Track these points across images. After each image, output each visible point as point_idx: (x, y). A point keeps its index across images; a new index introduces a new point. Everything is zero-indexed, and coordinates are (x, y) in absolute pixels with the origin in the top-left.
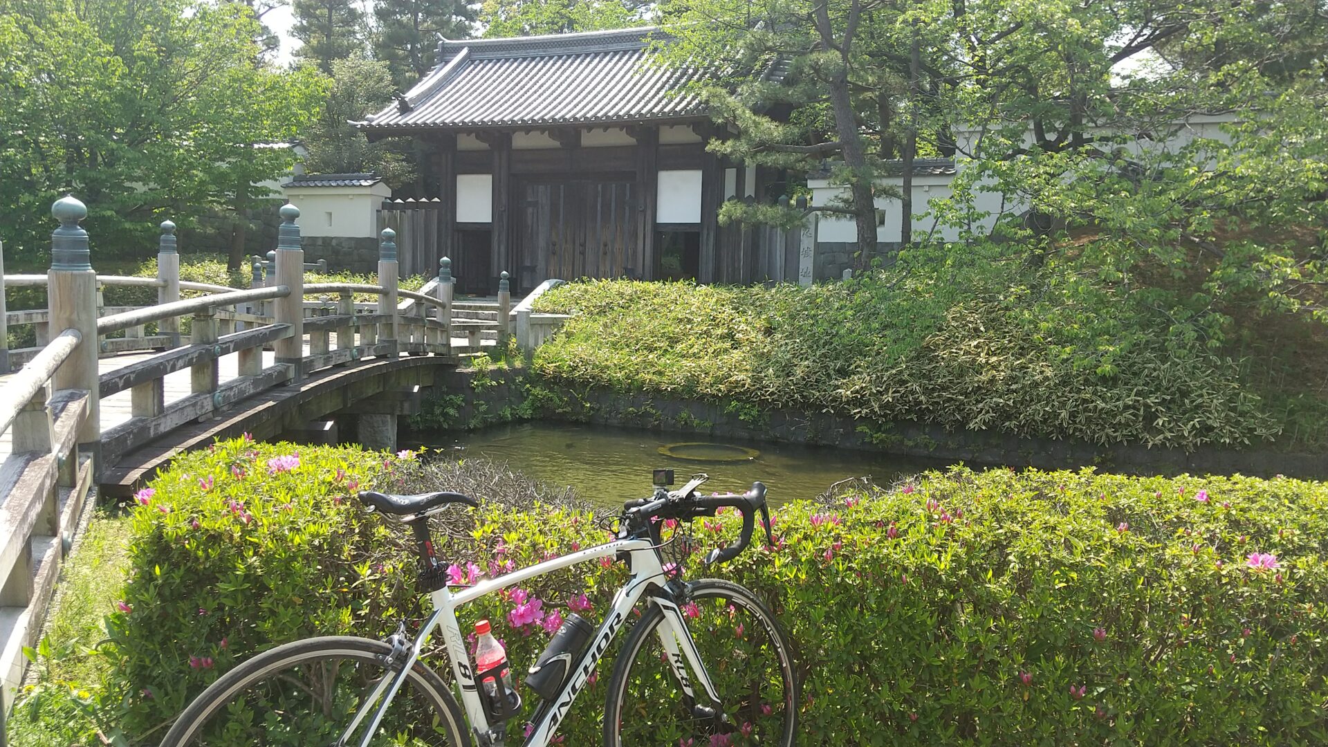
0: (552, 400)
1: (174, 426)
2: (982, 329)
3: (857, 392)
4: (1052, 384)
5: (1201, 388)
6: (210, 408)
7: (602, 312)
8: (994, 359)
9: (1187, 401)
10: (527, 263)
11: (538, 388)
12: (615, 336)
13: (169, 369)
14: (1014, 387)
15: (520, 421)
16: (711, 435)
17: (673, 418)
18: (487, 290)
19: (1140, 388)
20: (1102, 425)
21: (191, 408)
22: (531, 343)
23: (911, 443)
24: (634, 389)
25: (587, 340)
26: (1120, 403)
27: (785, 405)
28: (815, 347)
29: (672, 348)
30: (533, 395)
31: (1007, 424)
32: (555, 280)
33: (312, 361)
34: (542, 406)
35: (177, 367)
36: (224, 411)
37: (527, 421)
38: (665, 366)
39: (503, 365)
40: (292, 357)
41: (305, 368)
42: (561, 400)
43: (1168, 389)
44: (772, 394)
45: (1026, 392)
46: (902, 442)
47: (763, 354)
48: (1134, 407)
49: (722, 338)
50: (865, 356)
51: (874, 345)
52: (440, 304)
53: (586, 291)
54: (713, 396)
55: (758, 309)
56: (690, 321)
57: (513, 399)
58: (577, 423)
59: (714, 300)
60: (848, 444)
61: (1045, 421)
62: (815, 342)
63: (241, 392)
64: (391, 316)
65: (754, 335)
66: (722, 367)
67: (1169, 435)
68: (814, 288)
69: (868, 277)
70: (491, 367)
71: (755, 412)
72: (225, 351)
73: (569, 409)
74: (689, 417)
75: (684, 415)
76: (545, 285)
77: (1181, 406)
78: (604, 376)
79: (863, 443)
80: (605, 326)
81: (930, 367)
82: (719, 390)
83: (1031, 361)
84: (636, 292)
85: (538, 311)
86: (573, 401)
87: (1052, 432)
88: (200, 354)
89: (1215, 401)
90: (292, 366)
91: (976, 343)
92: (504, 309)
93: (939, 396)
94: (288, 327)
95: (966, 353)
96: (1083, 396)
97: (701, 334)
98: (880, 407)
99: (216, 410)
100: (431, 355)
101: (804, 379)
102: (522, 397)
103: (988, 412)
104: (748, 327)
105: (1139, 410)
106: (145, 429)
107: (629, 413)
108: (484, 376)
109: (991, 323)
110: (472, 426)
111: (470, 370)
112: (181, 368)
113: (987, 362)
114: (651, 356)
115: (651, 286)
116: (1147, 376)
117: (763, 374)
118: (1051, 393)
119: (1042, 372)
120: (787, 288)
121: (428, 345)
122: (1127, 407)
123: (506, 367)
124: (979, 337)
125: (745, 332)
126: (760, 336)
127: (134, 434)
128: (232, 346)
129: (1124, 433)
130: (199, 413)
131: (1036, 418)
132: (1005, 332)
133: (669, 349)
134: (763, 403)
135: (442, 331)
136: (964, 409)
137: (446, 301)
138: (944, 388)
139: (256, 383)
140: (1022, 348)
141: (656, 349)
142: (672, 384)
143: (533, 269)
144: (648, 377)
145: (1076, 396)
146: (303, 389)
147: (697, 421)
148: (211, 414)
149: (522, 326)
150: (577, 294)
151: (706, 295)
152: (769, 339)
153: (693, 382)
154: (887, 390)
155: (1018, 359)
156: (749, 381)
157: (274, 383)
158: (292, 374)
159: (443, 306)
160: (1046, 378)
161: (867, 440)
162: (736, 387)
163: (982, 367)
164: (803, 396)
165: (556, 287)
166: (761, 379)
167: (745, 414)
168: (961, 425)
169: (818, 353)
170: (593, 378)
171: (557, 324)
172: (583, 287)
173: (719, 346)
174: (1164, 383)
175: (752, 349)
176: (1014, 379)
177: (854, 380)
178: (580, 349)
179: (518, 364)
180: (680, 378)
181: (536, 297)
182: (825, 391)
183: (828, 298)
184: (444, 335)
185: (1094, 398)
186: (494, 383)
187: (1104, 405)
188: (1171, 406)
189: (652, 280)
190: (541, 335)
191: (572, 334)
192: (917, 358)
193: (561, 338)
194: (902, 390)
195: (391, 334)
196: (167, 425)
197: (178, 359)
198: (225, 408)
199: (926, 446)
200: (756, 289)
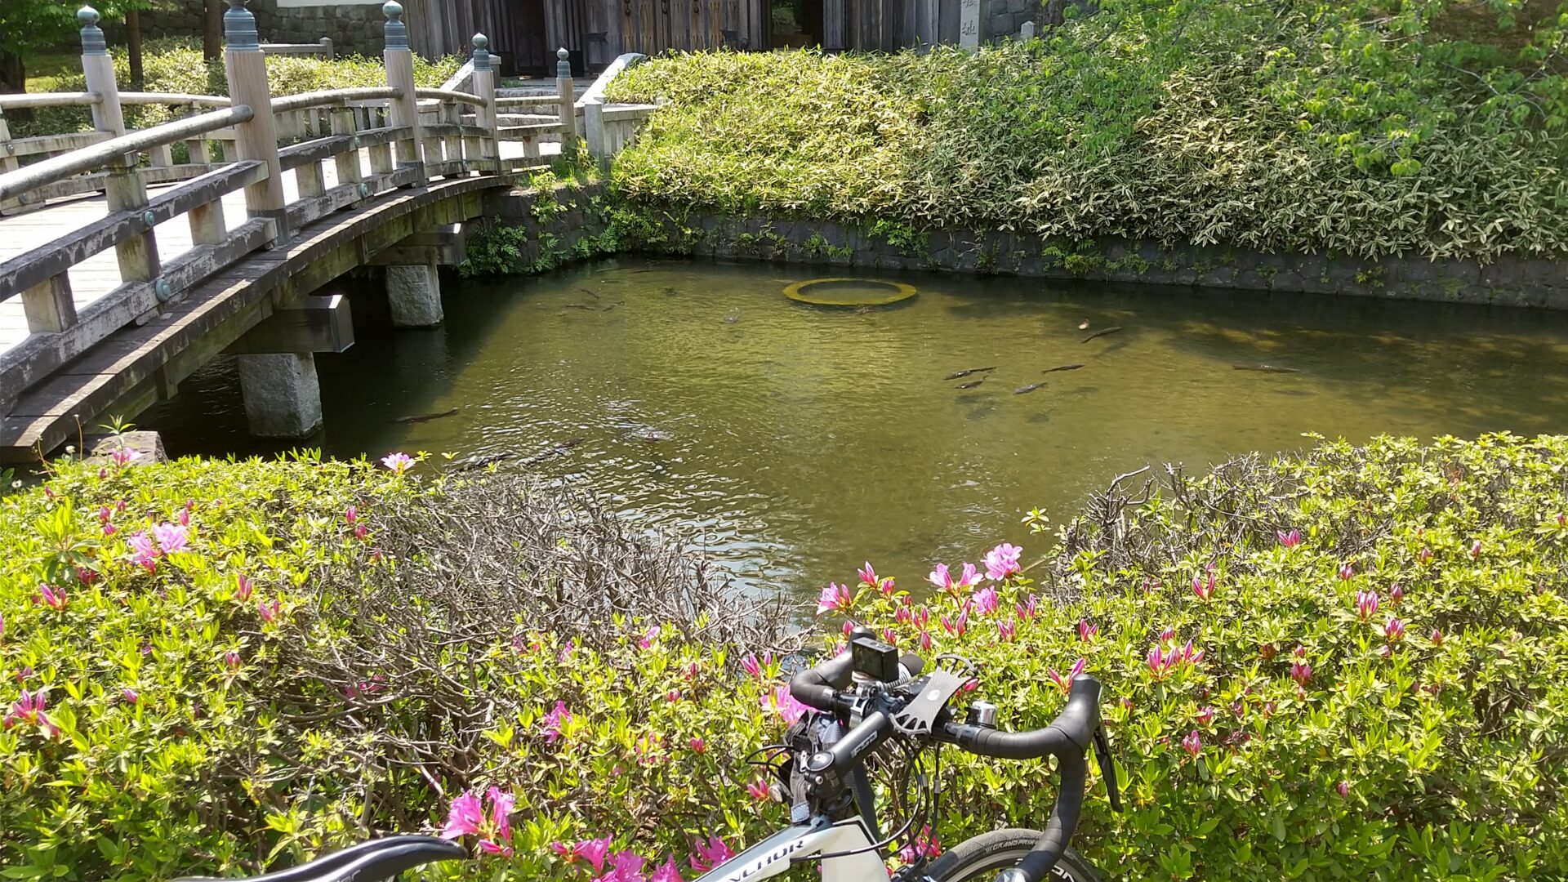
0: (641, 227)
1: (98, 339)
2: (1213, 103)
3: (1045, 200)
4: (1308, 177)
5: (1506, 176)
6: (152, 302)
7: (698, 100)
8: (1230, 146)
9: (1486, 195)
10: (594, 29)
11: (622, 211)
12: (718, 133)
13: (72, 258)
14: (1255, 183)
15: (601, 257)
16: (851, 266)
17: (800, 245)
18: (542, 70)
19: (1426, 179)
20: (1372, 232)
21: (121, 308)
22: (608, 148)
23: (1115, 266)
24: (750, 208)
25: (681, 141)
26: (1398, 202)
27: (949, 222)
28: (987, 139)
29: (795, 148)
30: (616, 220)
31: (1245, 234)
32: (633, 55)
33: (301, 210)
34: (629, 234)
35: (87, 252)
36: (175, 303)
37: (611, 255)
38: (787, 174)
39: (573, 182)
40: (271, 208)
41: (294, 222)
42: (653, 225)
43: (1461, 179)
44: (932, 207)
45: (1271, 191)
46: (1103, 264)
47: (917, 151)
48: (1415, 206)
49: (861, 131)
50: (1056, 149)
51: (1068, 132)
52: (478, 102)
53: (675, 70)
54: (852, 214)
55: (908, 87)
56: (816, 108)
57: (589, 227)
58: (676, 256)
59: (848, 75)
60: (1031, 271)
61: (1295, 230)
62: (986, 131)
63: (198, 270)
64: (410, 129)
65: (904, 125)
66: (863, 174)
67: (1460, 243)
68: (983, 51)
69: (1060, 35)
70: (558, 185)
71: (908, 234)
72: (163, 216)
73: (664, 238)
74: (822, 243)
75: (815, 240)
76: (619, 63)
77: (1477, 202)
78: (708, 191)
79: (1052, 268)
80: (704, 120)
81: (1144, 160)
82: (861, 205)
83: (1279, 147)
84: (742, 69)
85: (613, 101)
86: (668, 227)
87: (1304, 244)
88: (122, 228)
89: (1525, 194)
90: (272, 222)
91: (1205, 124)
92: (566, 102)
93: (1155, 201)
94: (256, 167)
95: (1194, 138)
96: (1349, 193)
97: (832, 127)
98: (1076, 220)
99: (162, 304)
100: (475, 173)
101: (973, 185)
102: (602, 224)
103: (1220, 220)
104: (894, 114)
105: (1421, 209)
106: (49, 353)
107: (743, 240)
108: (548, 199)
109: (1226, 94)
110: (540, 268)
111: (528, 192)
112: (93, 253)
113: (1220, 150)
114: (767, 162)
115: (761, 59)
116: (1433, 162)
117: (918, 181)
118: (1306, 190)
119: (1294, 161)
120: (947, 52)
121: (468, 162)
122: (1406, 206)
123: (576, 184)
124: (1210, 114)
125: (892, 121)
126: (912, 127)
127: (33, 364)
128: (172, 207)
129: (1400, 242)
130: (135, 313)
131: (1285, 225)
132: (1245, 107)
133: (791, 150)
134: (919, 221)
135: (486, 140)
136: (1188, 217)
137: (486, 97)
138: (1162, 190)
139: (219, 254)
140: (1267, 129)
141: (773, 150)
142: (797, 199)
143: (601, 38)
144: (765, 191)
145: (1340, 193)
146: (291, 255)
147: (832, 249)
148: (155, 312)
149: (593, 124)
150: (664, 74)
151: (837, 68)
152: (924, 130)
153: (824, 195)
154: (1086, 196)
155: (1261, 144)
156: (900, 191)
157: (248, 250)
158: (273, 233)
159: (483, 104)
160: (1300, 170)
161: (1057, 264)
162: (882, 200)
163: (1214, 158)
164: (973, 210)
165: (633, 64)
166: (915, 188)
167: (896, 236)
168: (1183, 239)
169: (992, 148)
170: (693, 195)
171: (640, 119)
172: (671, 63)
173: (857, 142)
174: (1457, 171)
175: (902, 145)
176: (1256, 173)
177: (1041, 183)
178: (673, 154)
179: (592, 179)
180: (808, 191)
181: (609, 80)
182: (1002, 200)
183: (1002, 67)
184: (490, 145)
185: (1363, 195)
186: (563, 208)
187: (1376, 204)
188: (1464, 202)
189: (762, 51)
190: (619, 136)
191: (661, 132)
192: (1127, 148)
193: (646, 139)
194: (1106, 194)
195: (414, 153)
196: (85, 340)
197: (85, 241)
198: (176, 299)
199: (1135, 268)
200: (903, 57)
